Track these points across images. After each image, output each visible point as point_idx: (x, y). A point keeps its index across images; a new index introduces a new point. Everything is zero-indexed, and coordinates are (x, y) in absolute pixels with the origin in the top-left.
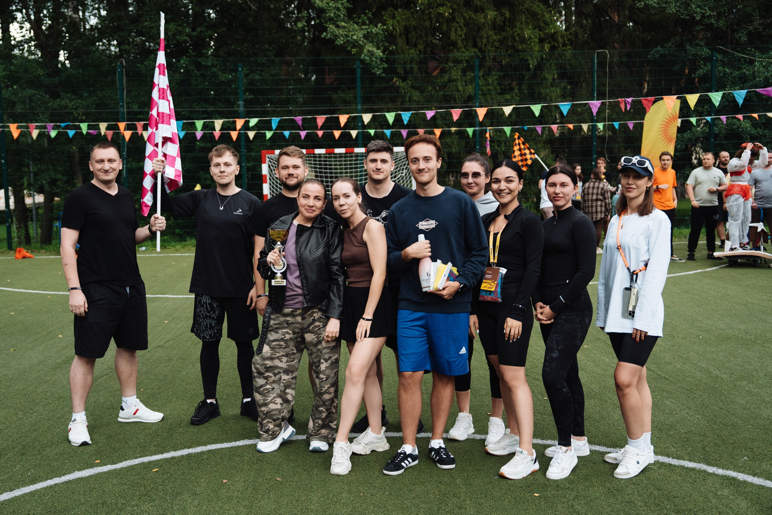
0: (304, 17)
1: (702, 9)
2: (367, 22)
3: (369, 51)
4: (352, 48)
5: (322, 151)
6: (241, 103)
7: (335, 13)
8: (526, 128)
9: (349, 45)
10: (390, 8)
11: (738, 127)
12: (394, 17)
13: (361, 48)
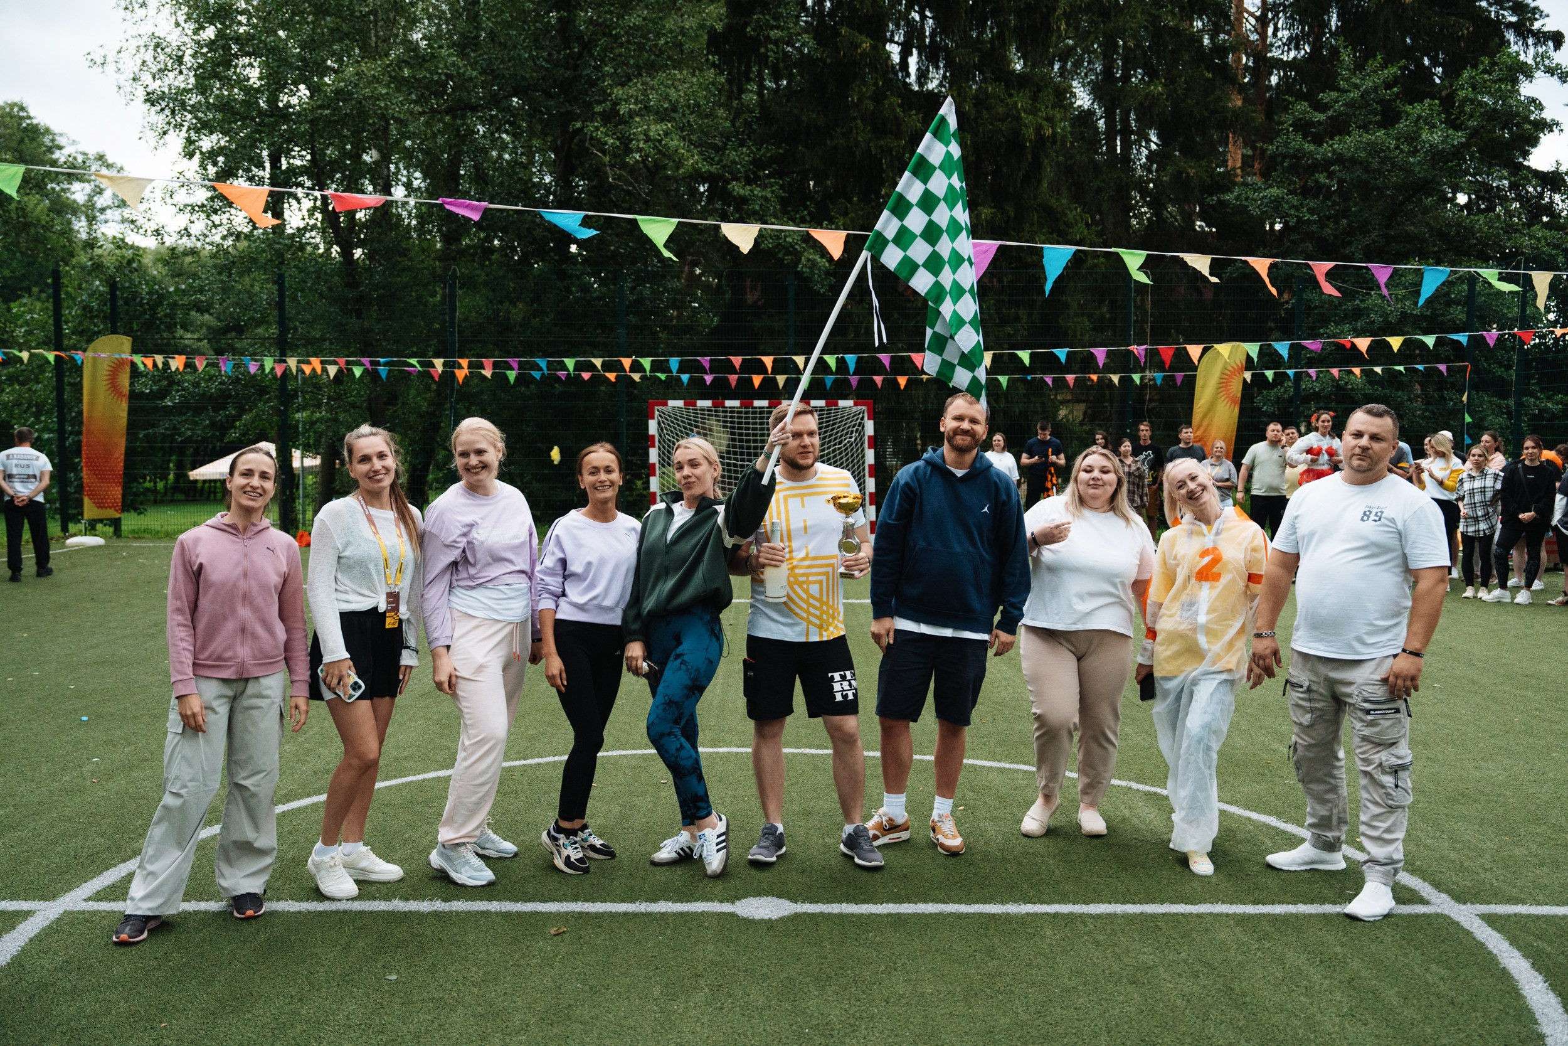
0: (717, 210)
1: (1298, 210)
2: (808, 219)
3: (809, 260)
4: (785, 255)
5: (736, 403)
6: (622, 331)
7: (761, 205)
8: (1029, 378)
9: (780, 251)
10: (841, 200)
11: (1346, 383)
12: (846, 214)
13: (798, 255)
